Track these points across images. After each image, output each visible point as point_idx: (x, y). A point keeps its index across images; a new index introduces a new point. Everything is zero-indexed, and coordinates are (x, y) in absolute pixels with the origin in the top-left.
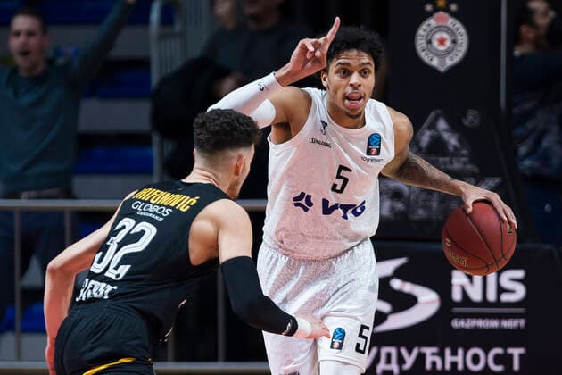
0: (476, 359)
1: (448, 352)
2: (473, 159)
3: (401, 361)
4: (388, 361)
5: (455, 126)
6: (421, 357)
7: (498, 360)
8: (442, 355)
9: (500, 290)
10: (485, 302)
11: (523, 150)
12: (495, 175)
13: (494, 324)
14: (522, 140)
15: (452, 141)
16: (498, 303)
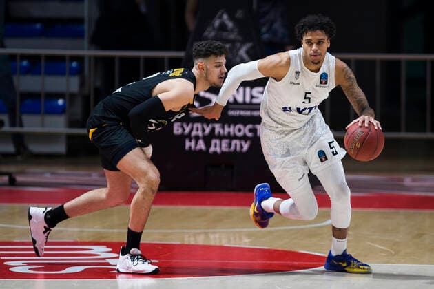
0: (240, 130)
1: (226, 127)
2: (240, 33)
3: (203, 130)
4: (197, 130)
5: (232, 17)
6: (213, 129)
7: (250, 131)
8: (223, 128)
9: (252, 97)
10: (244, 103)
11: (264, 29)
12: (250, 42)
13: (248, 113)
14: (264, 25)
15: (230, 24)
16: (251, 104)
